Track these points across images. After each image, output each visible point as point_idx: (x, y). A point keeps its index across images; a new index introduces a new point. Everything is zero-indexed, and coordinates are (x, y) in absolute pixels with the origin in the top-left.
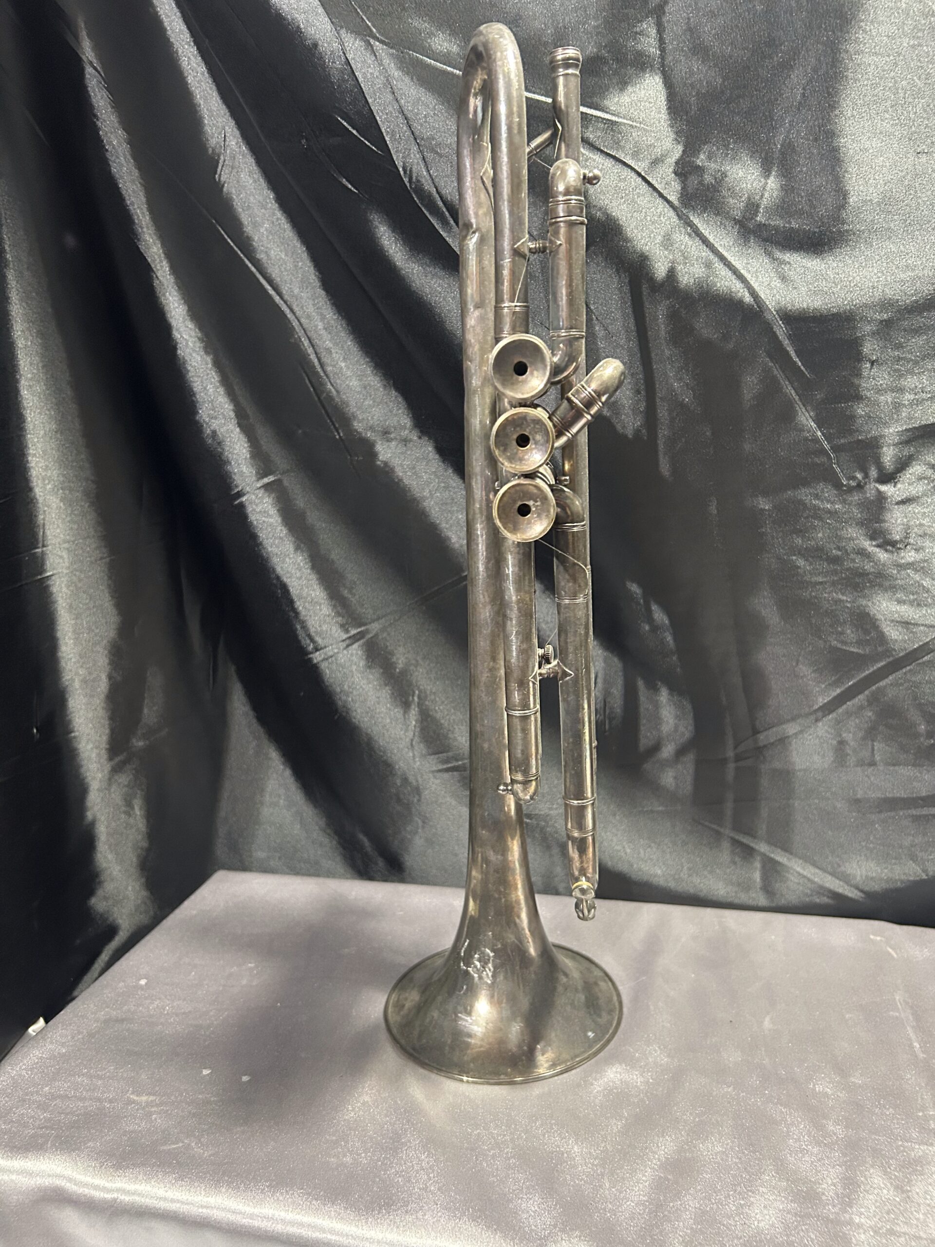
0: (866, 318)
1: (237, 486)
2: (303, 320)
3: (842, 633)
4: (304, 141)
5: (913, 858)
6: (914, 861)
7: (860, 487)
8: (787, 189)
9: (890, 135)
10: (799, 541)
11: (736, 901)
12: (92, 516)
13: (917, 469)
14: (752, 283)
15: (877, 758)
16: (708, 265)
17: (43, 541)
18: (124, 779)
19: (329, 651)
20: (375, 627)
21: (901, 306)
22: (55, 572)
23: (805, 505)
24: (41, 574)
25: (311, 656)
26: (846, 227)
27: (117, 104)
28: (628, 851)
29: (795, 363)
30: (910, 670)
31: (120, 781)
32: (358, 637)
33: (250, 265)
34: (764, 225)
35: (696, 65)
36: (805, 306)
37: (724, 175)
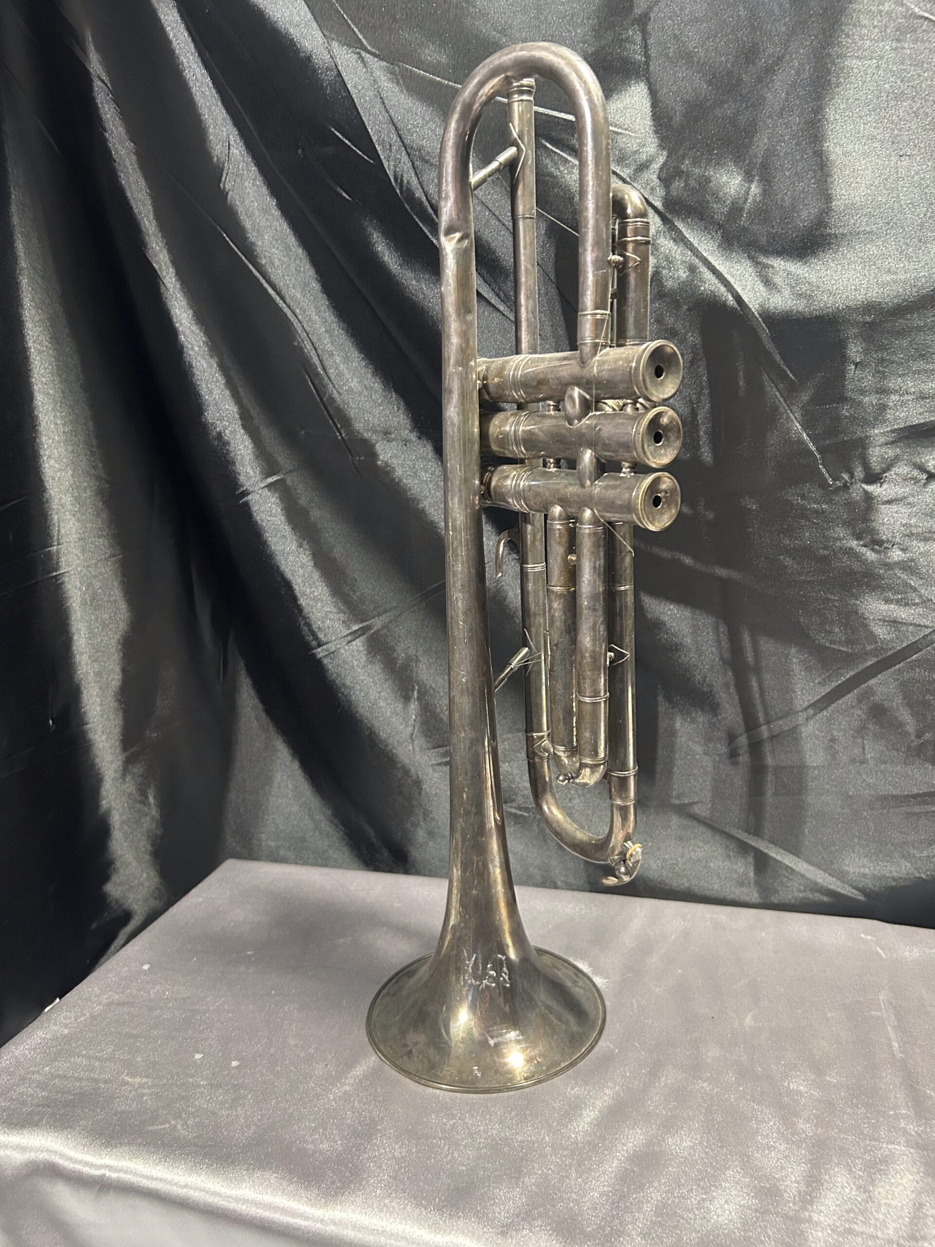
0: (849, 320)
1: (242, 486)
2: (305, 324)
3: (830, 632)
4: (300, 151)
6: (906, 859)
7: (846, 487)
9: (873, 138)
10: (787, 541)
11: (730, 898)
12: (105, 515)
13: (902, 469)
14: (735, 286)
15: (869, 756)
16: (692, 269)
17: (58, 540)
18: (138, 769)
19: (332, 647)
20: (377, 623)
21: (884, 308)
22: (69, 568)
23: (792, 505)
24: (55, 570)
25: (314, 651)
26: (828, 231)
27: (125, 115)
29: (779, 365)
30: (899, 670)
31: (135, 770)
32: (360, 632)
33: (254, 270)
34: (747, 229)
36: (789, 308)
37: (708, 180)
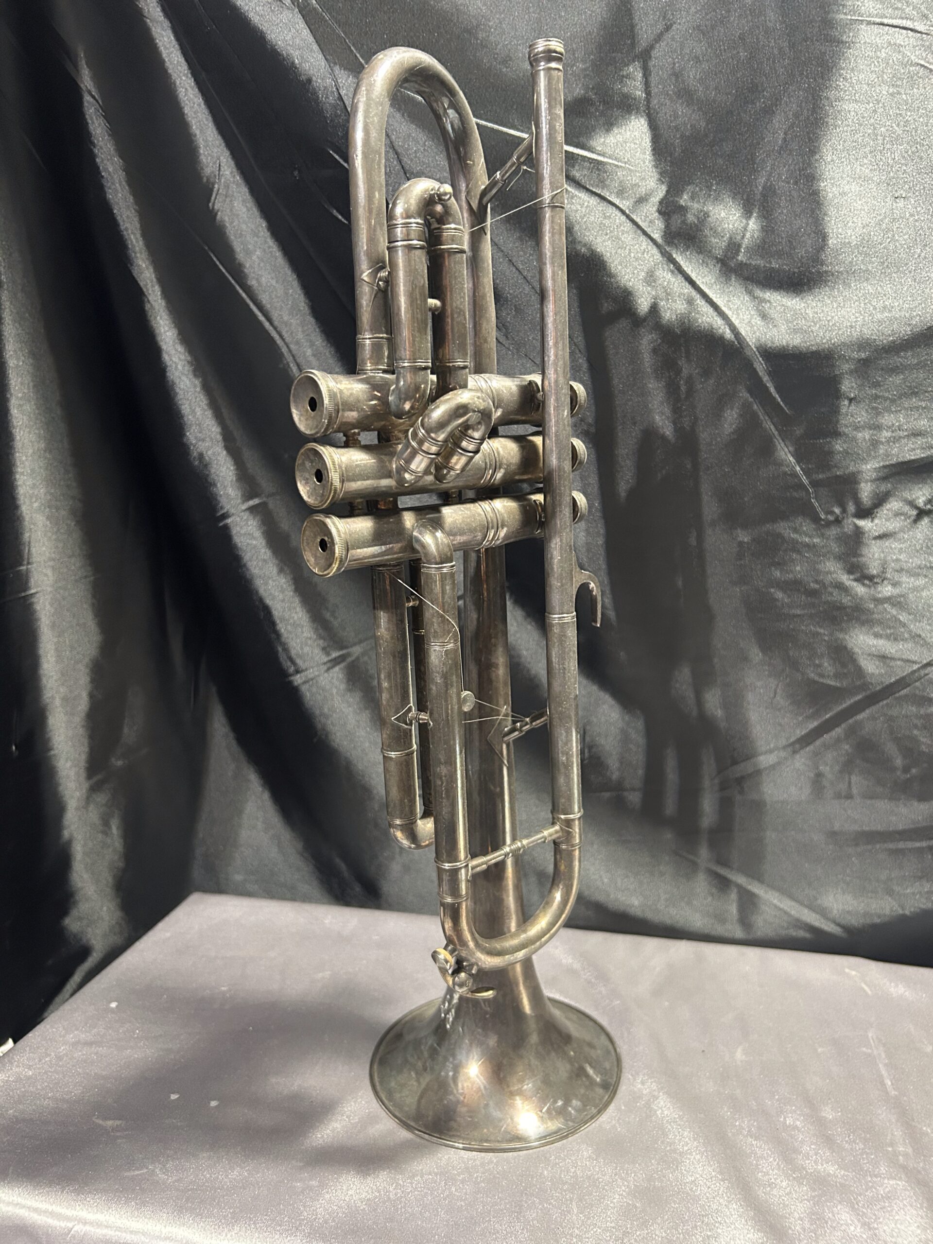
0: (845, 356)
1: (222, 508)
2: (292, 346)
3: (819, 666)
4: (296, 173)
5: (890, 892)
6: (890, 896)
7: (838, 521)
8: (768, 229)
9: (867, 179)
10: (777, 574)
11: (713, 933)
12: (77, 535)
13: (894, 504)
14: (733, 320)
15: (855, 791)
16: (690, 302)
17: (28, 559)
18: (102, 798)
19: (310, 673)
20: (356, 650)
21: (879, 346)
22: (39, 589)
23: (783, 537)
24: (25, 591)
25: (292, 678)
26: (825, 268)
27: (115, 133)
28: (606, 880)
29: (774, 398)
30: (887, 704)
31: (99, 799)
32: (340, 660)
33: (241, 291)
34: (746, 264)
35: (681, 109)
36: (785, 344)
37: (707, 215)
